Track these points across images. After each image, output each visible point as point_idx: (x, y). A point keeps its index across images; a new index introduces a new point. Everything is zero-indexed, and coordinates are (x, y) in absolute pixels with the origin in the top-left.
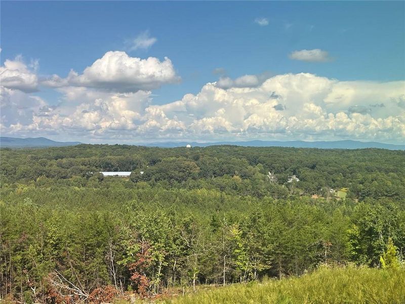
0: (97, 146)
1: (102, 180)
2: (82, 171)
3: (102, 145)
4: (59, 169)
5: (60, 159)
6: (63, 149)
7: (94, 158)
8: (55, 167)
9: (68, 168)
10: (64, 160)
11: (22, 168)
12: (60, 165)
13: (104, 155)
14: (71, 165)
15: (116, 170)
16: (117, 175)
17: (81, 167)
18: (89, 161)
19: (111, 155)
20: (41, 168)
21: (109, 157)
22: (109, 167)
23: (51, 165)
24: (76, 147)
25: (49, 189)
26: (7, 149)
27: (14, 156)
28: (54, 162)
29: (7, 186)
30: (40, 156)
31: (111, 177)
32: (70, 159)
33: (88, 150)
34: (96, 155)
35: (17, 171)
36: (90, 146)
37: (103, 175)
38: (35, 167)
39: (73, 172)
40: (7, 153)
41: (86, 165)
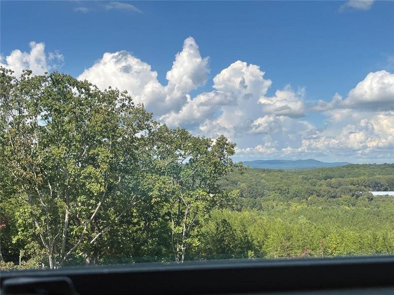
0: (365, 166)
1: (372, 199)
2: (351, 191)
3: (370, 165)
4: (329, 189)
5: (329, 180)
6: (331, 169)
7: (362, 177)
8: (324, 187)
9: (337, 188)
10: (333, 180)
11: (294, 188)
12: (329, 185)
13: (373, 175)
14: (340, 184)
15: (386, 190)
16: (387, 195)
17: (350, 186)
18: (358, 181)
19: (379, 174)
20: (312, 188)
21: (378, 176)
22: (378, 187)
23: (321, 185)
24: (343, 167)
25: (320, 208)
26: (281, 171)
27: (287, 177)
28: (323, 182)
29: (282, 205)
30: (310, 176)
31: (382, 196)
32: (339, 179)
33: (357, 170)
34: (364, 174)
35: (290, 191)
36: (358, 166)
37: (372, 195)
38: (306, 186)
39: (342, 191)
40: (280, 174)
41: (354, 185)
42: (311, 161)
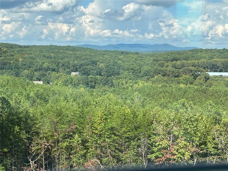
0: (207, 51)
1: (208, 79)
2: (191, 71)
3: (211, 50)
4: (174, 69)
5: (175, 61)
6: (179, 53)
7: (202, 60)
8: (170, 68)
9: (180, 69)
10: (178, 62)
11: (145, 68)
12: (174, 66)
13: (212, 58)
14: (183, 66)
15: (221, 71)
16: (221, 75)
17: (191, 68)
18: (198, 63)
19: (218, 57)
20: (160, 68)
21: (215, 59)
22: (214, 68)
23: (167, 66)
24: (189, 51)
25: (160, 86)
26: (137, 53)
27: (141, 58)
28: (170, 64)
29: (131, 83)
30: (160, 58)
31: (216, 77)
32: (183, 61)
33: (199, 54)
34: (205, 57)
35: (141, 71)
36: (201, 51)
37: (208, 75)
38: (155, 67)
39: (184, 72)
40: (135, 56)
41: (195, 67)
42: (166, 45)
